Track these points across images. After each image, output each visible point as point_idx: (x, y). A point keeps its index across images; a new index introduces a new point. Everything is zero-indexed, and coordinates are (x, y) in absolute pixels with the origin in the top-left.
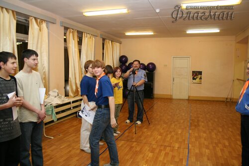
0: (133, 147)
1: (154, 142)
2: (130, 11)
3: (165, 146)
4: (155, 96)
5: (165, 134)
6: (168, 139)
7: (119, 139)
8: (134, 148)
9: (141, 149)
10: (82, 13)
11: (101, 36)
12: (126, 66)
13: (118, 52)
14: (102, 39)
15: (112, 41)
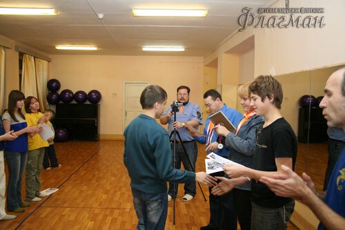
0: (65, 215)
1: (96, 205)
2: (59, 13)
3: (112, 209)
4: (101, 138)
5: (112, 192)
6: (117, 198)
7: (43, 205)
8: (65, 217)
9: (76, 217)
11: (17, 48)
12: (58, 96)
13: (45, 73)
14: (18, 53)
15: (34, 57)
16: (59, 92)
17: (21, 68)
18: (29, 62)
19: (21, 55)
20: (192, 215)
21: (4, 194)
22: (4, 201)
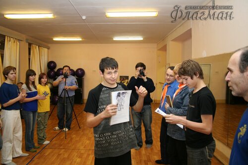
0: (61, 154)
1: (82, 148)
2: (56, 16)
4: (85, 101)
7: (47, 147)
8: (61, 156)
9: (69, 155)
10: (3, 15)
11: (27, 40)
12: (55, 72)
13: (46, 57)
14: (28, 44)
15: (39, 46)
16: (56, 70)
17: (30, 54)
18: (35, 50)
19: (30, 45)
20: (148, 154)
21: (21, 139)
22: (21, 144)
